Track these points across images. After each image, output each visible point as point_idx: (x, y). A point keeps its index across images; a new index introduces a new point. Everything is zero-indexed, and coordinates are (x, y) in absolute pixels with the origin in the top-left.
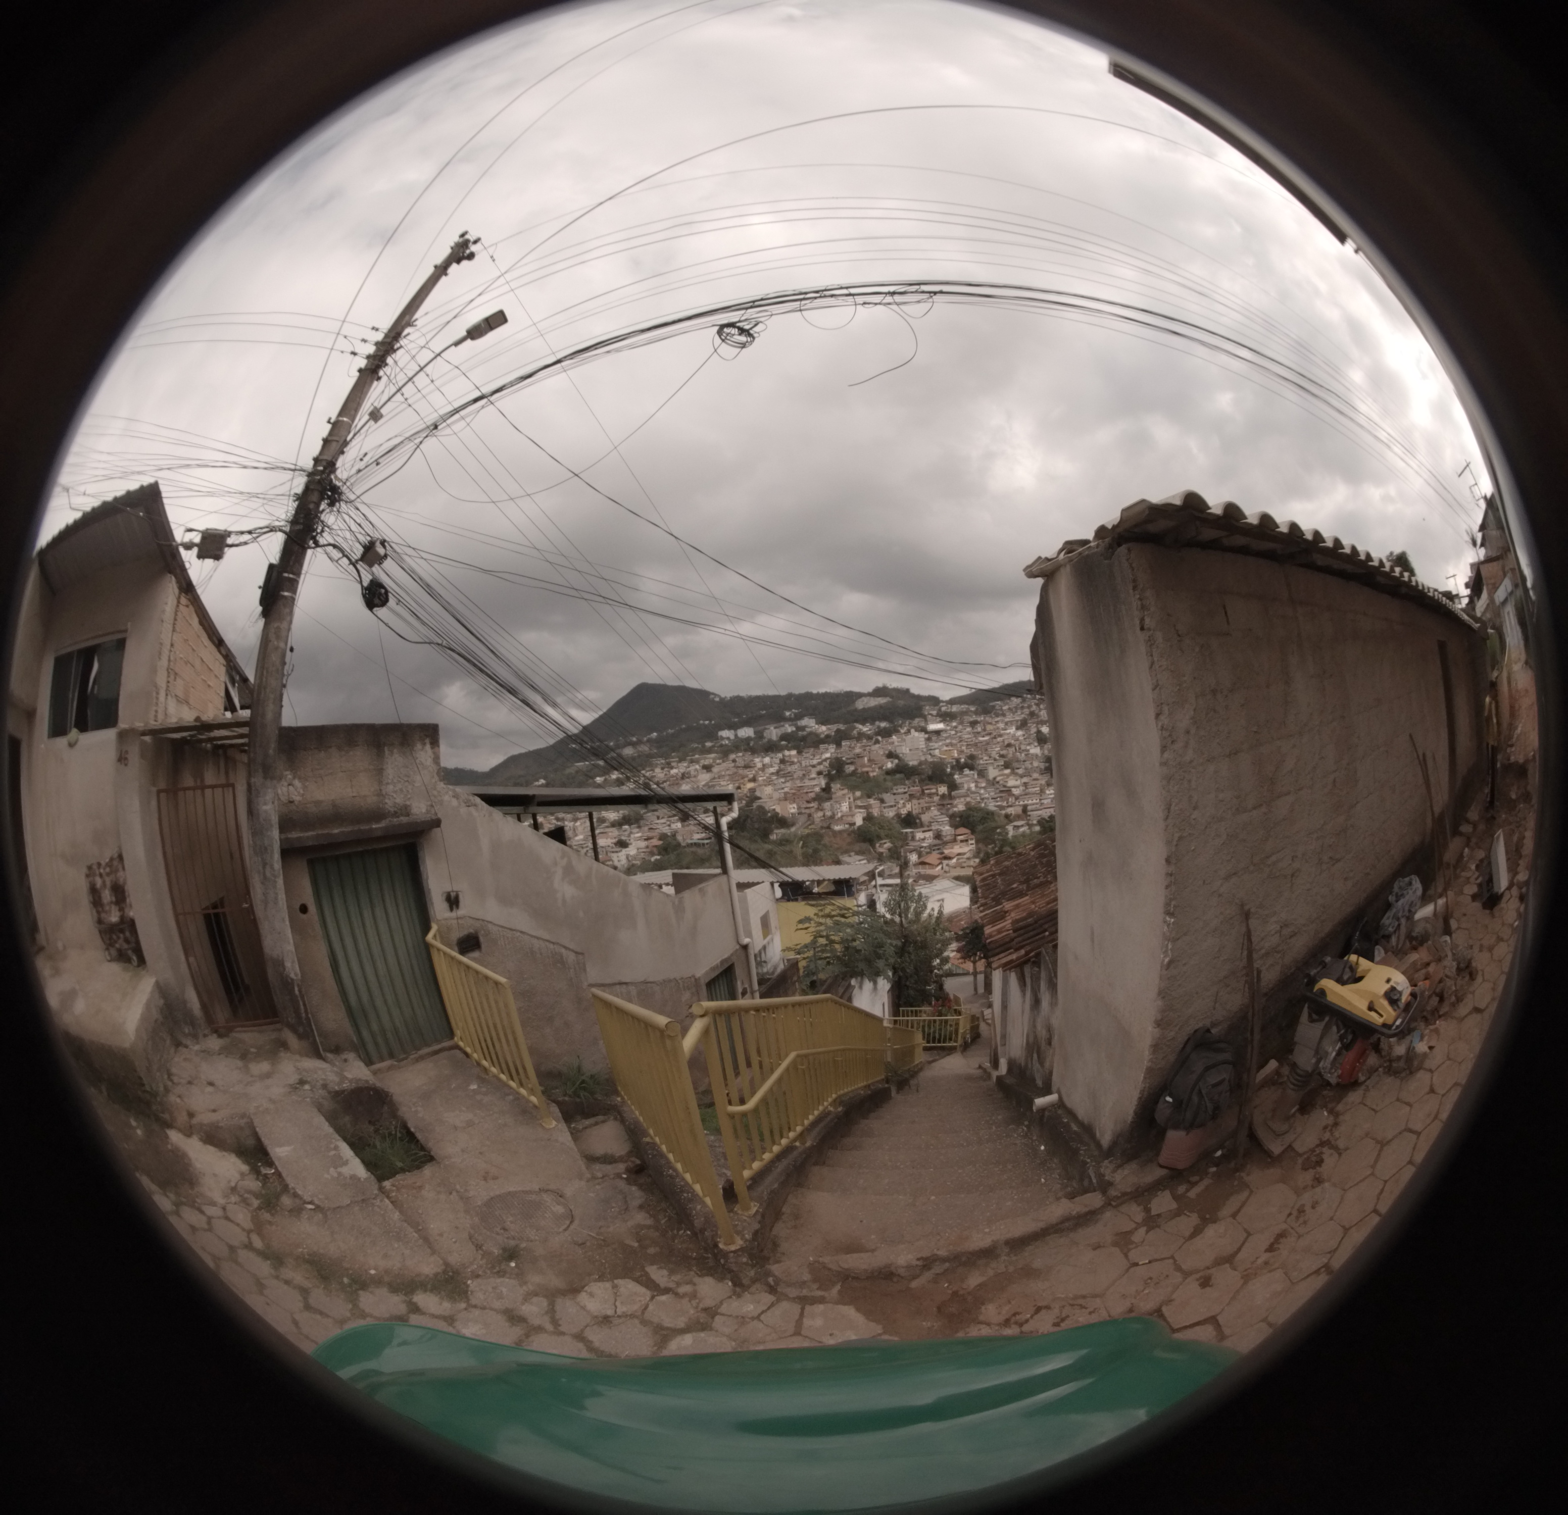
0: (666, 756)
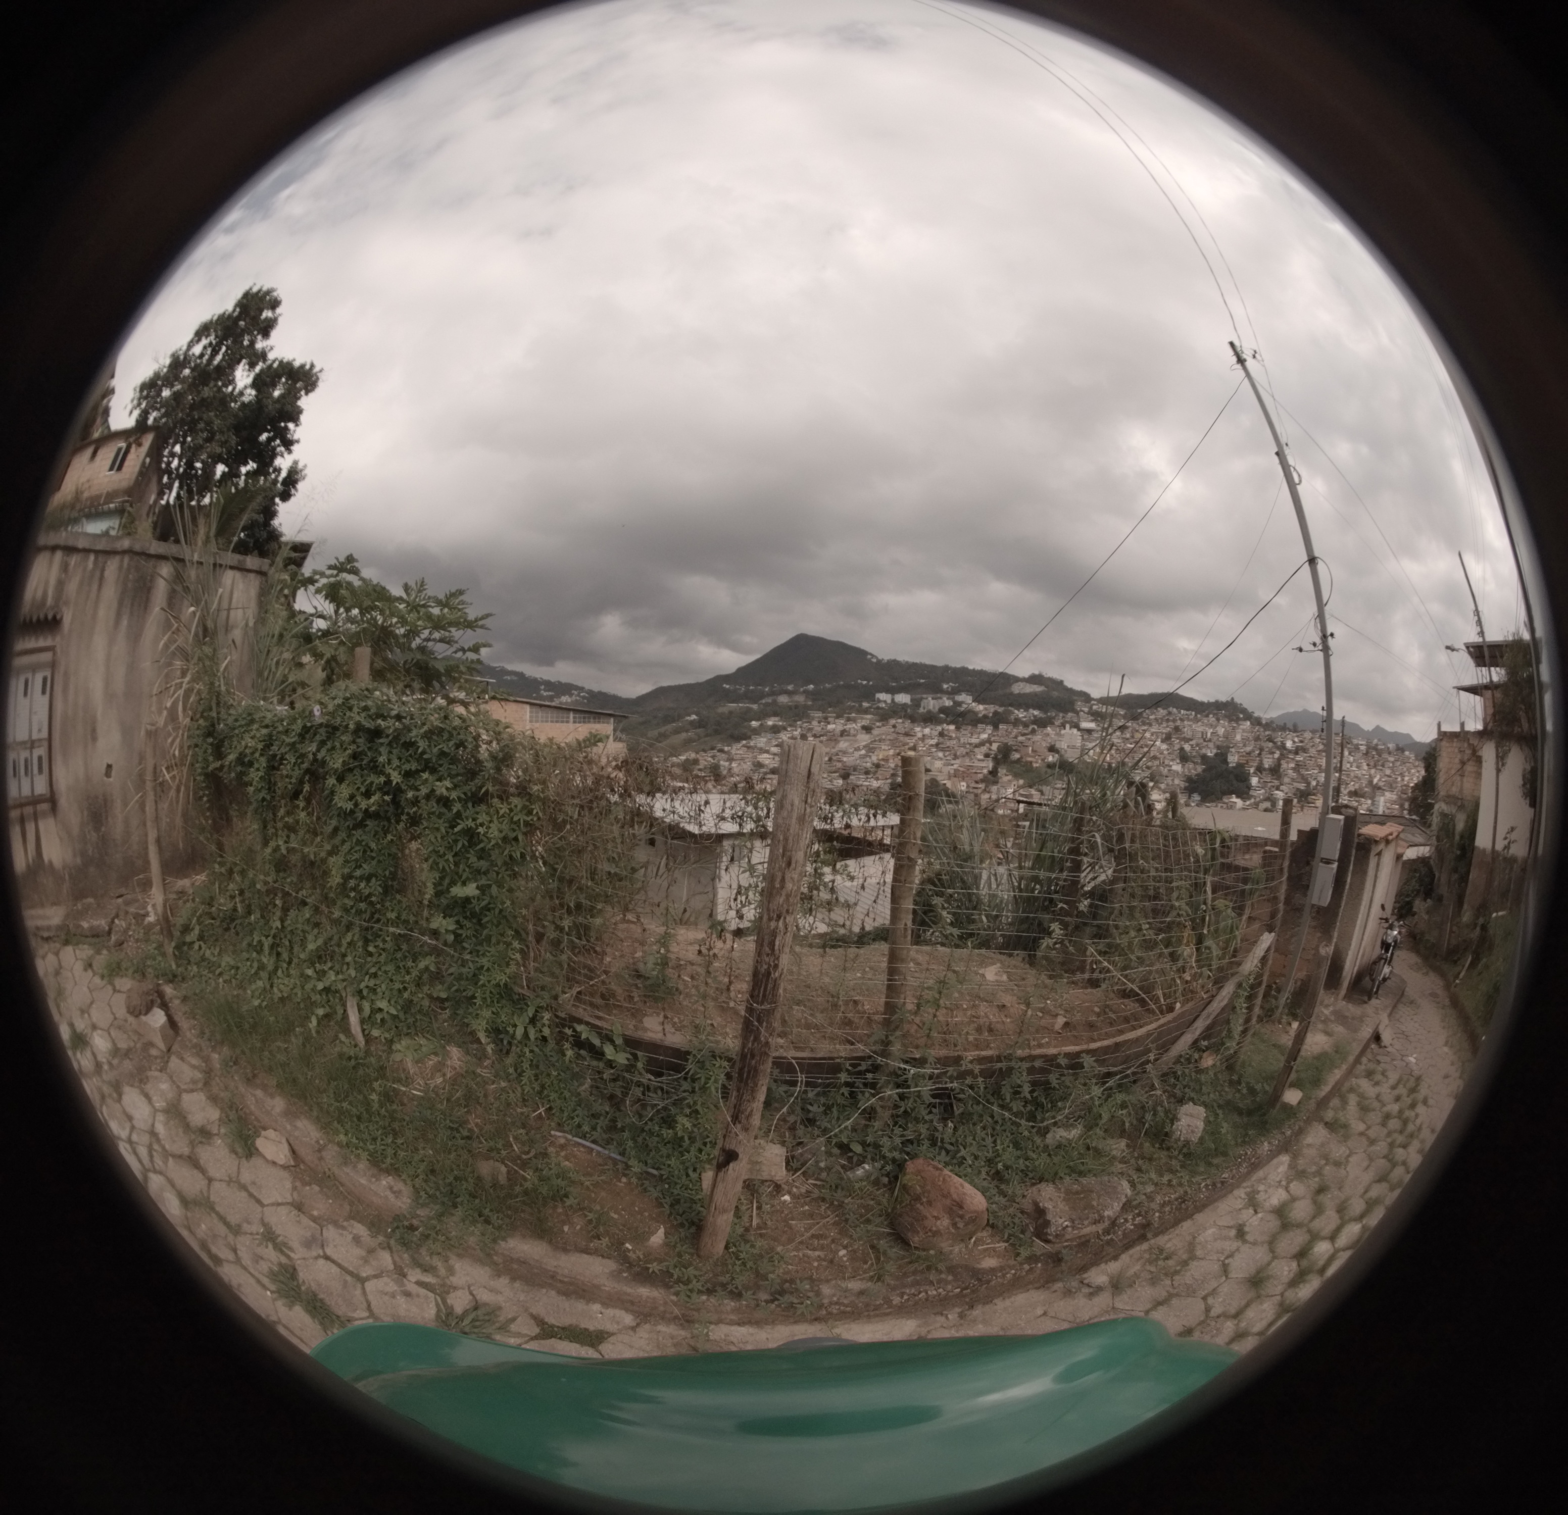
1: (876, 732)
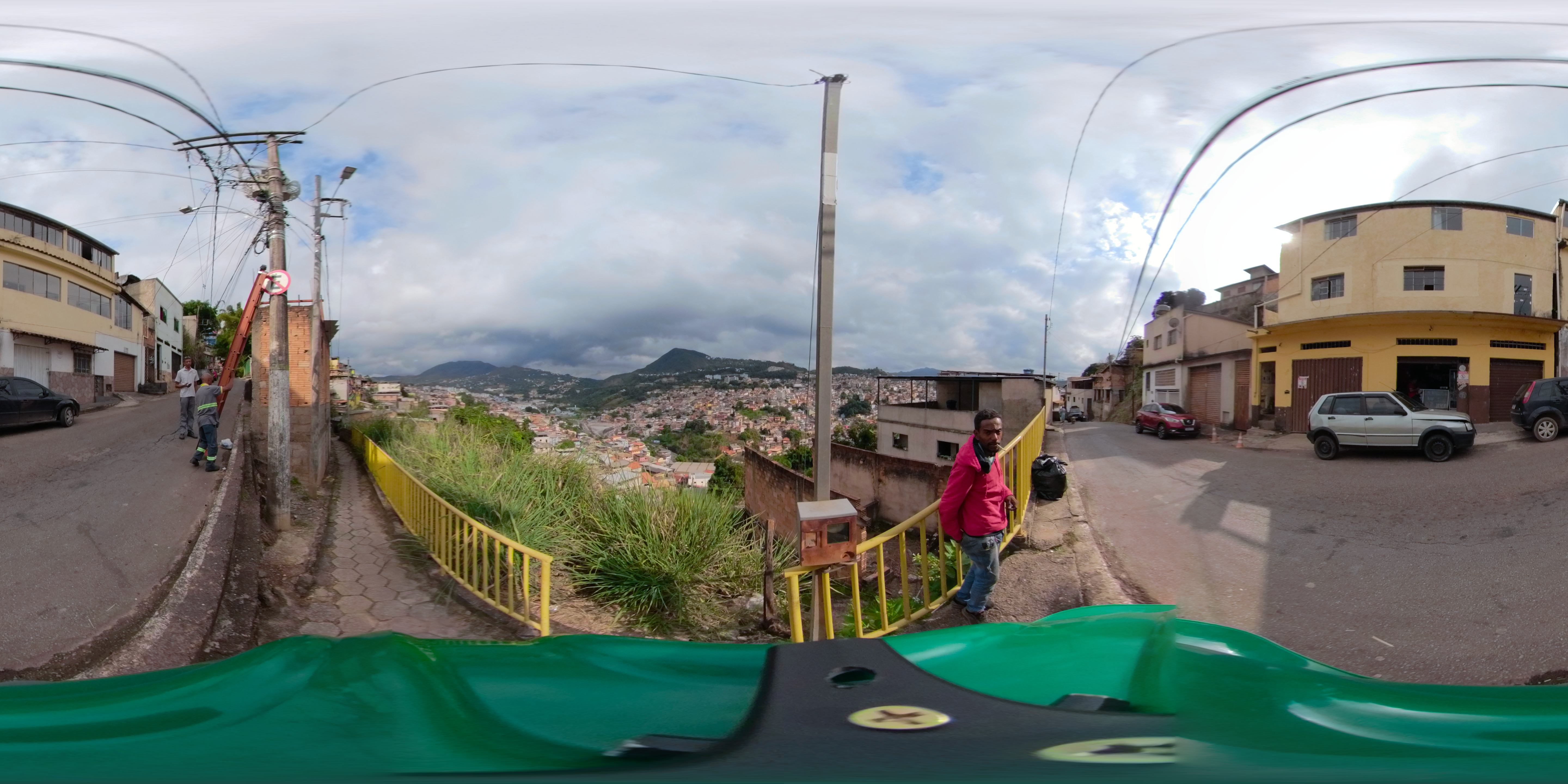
0: (680, 384)
1: (698, 395)
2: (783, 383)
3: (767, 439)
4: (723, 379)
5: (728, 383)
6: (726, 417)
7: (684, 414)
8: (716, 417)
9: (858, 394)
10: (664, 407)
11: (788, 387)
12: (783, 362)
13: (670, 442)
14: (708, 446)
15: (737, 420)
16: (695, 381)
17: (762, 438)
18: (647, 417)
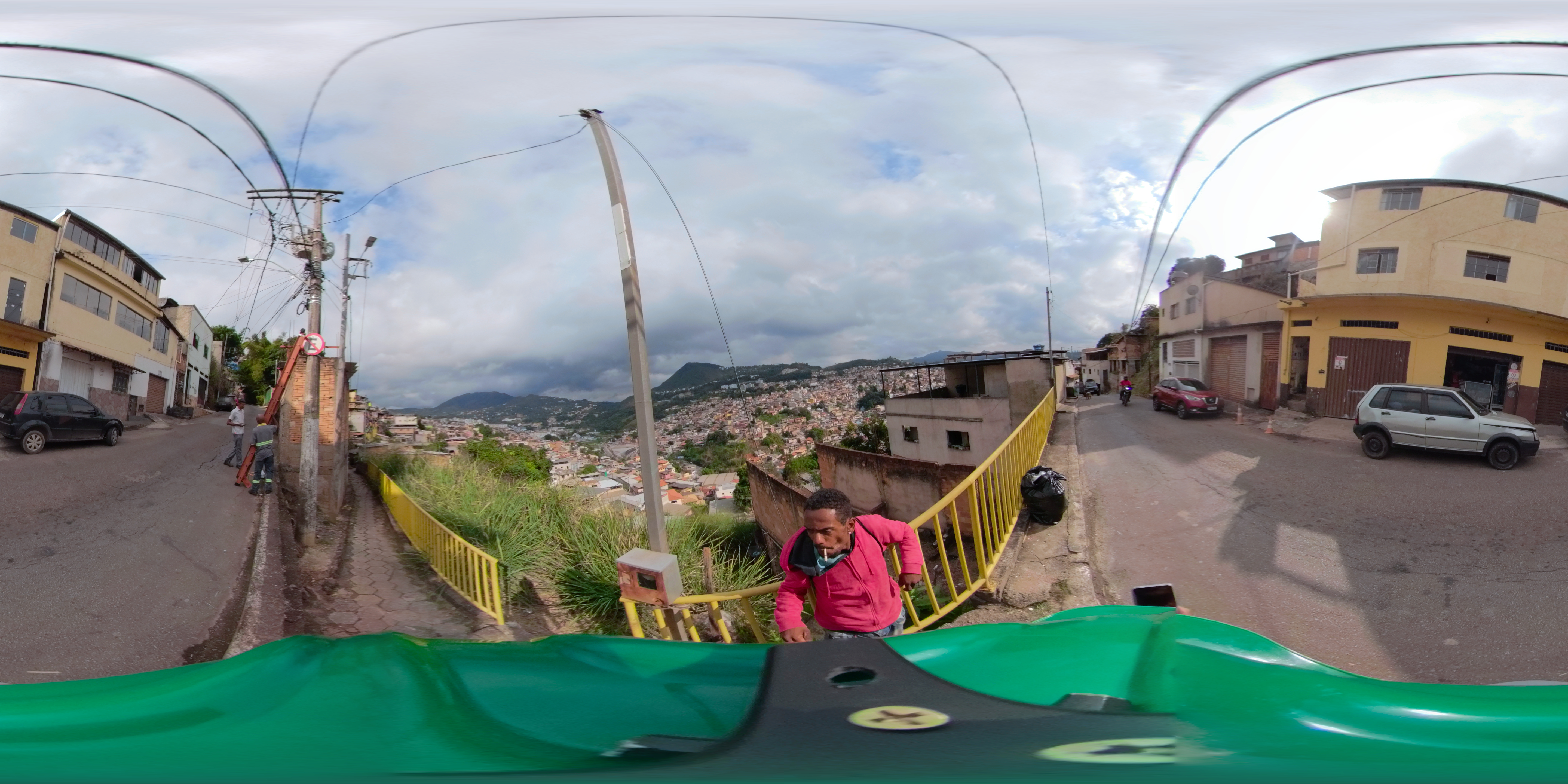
0: (697, 398)
2: (799, 383)
3: (790, 441)
4: (739, 388)
5: (744, 391)
6: (746, 425)
7: (704, 427)
8: (736, 426)
9: (875, 385)
10: (684, 423)
11: (804, 388)
12: (796, 363)
13: (694, 456)
14: (733, 456)
15: (758, 426)
16: (711, 392)
17: (785, 441)
18: (668, 434)
